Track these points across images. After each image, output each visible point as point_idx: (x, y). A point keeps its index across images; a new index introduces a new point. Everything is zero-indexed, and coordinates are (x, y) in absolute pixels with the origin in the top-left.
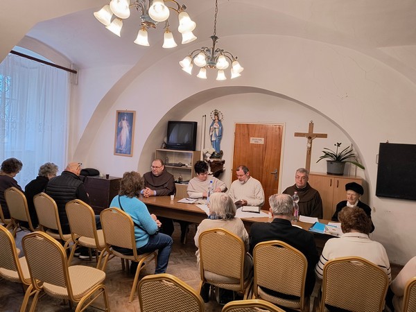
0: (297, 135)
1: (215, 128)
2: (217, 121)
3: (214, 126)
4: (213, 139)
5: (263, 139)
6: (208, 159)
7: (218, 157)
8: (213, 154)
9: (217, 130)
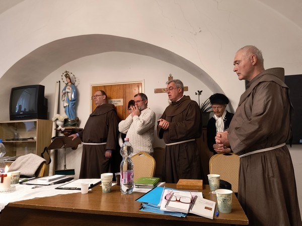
0: (158, 91)
1: (68, 92)
2: (70, 84)
3: (67, 90)
4: (66, 104)
5: (122, 100)
6: (60, 127)
7: (74, 125)
8: (66, 121)
9: (69, 94)
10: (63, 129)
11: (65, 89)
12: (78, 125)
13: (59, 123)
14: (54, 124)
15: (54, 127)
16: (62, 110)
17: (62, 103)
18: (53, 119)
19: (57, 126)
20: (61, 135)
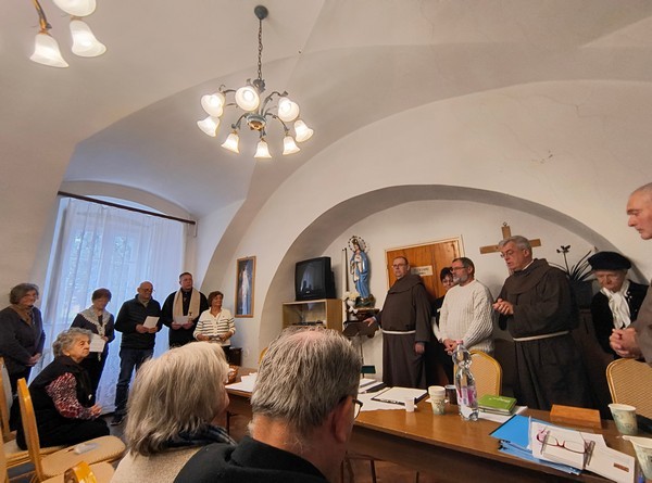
0: (485, 250)
1: (357, 262)
2: (359, 251)
4: (356, 278)
6: (351, 309)
7: (368, 305)
8: (358, 300)
9: (359, 265)
10: (356, 311)
11: (353, 259)
12: (373, 306)
13: (350, 303)
14: (344, 304)
15: (344, 308)
16: (352, 285)
17: (350, 276)
18: (344, 298)
19: (348, 307)
20: (353, 318)
